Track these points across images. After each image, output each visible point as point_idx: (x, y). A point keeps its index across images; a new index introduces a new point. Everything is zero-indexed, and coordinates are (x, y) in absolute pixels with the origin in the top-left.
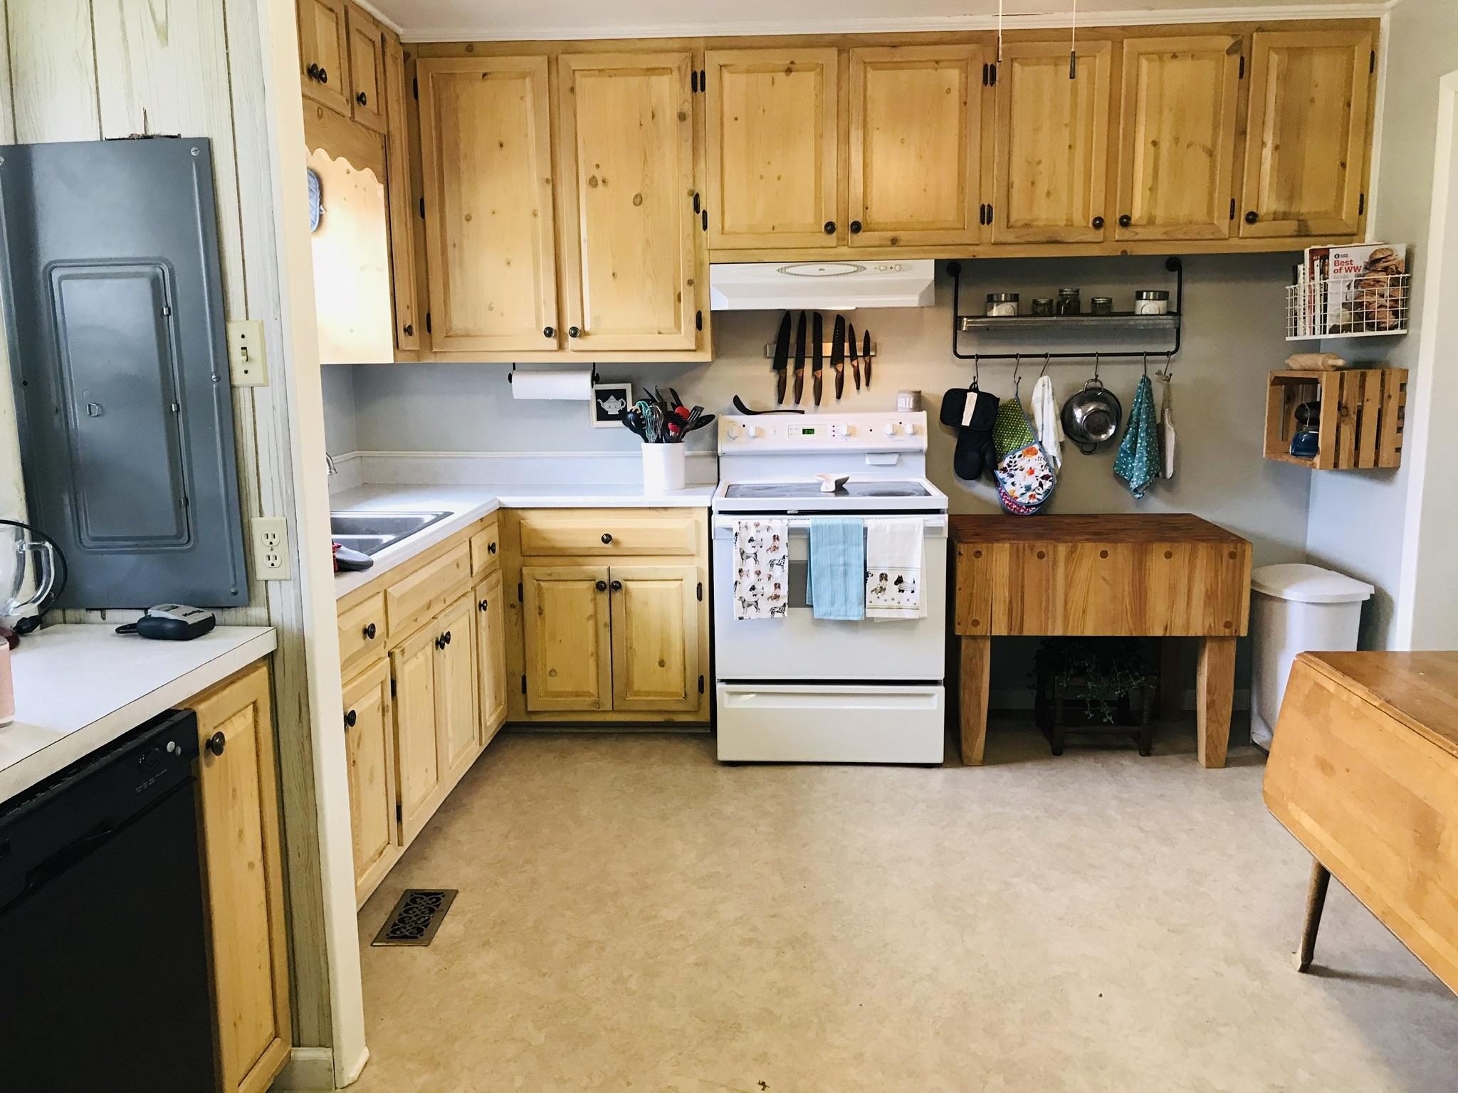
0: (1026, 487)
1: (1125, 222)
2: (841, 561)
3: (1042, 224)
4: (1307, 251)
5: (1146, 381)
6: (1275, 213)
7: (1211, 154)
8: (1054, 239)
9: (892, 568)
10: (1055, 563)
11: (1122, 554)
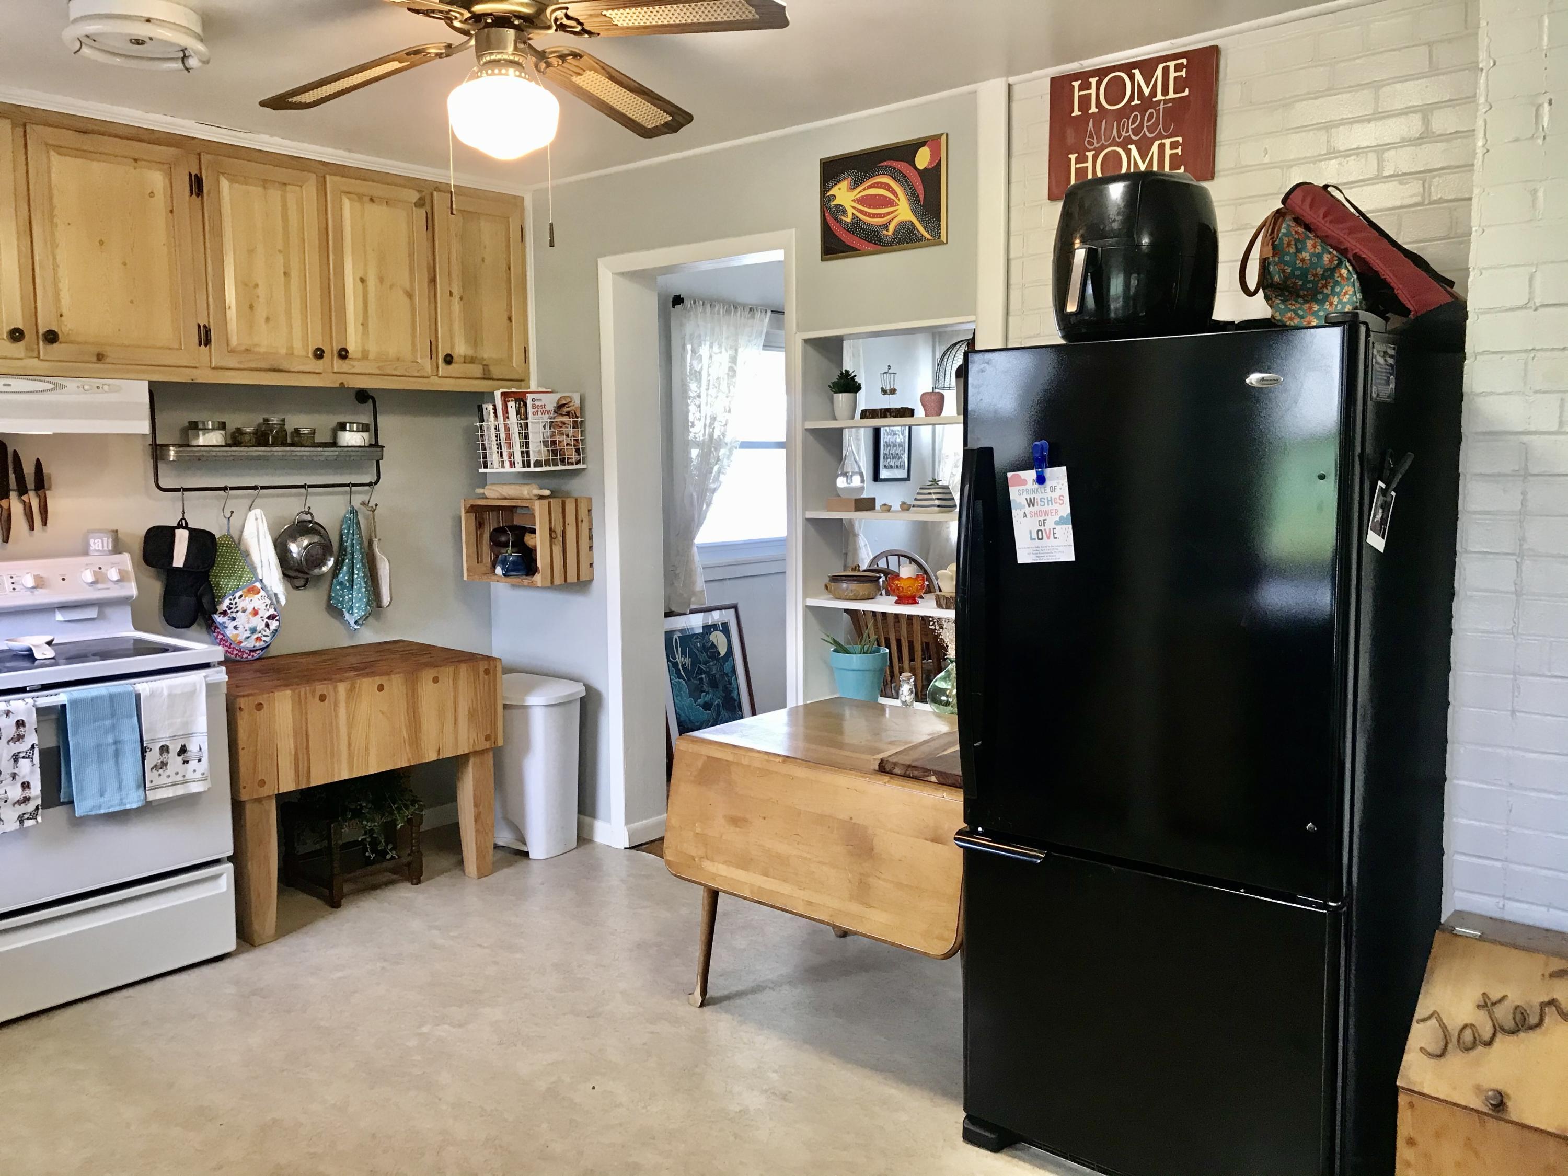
0: (251, 629)
1: (343, 354)
2: (110, 739)
3: (262, 350)
4: (498, 394)
5: (354, 512)
6: (465, 357)
7: (410, 296)
8: (276, 366)
9: (173, 738)
10: (336, 704)
11: (396, 684)
